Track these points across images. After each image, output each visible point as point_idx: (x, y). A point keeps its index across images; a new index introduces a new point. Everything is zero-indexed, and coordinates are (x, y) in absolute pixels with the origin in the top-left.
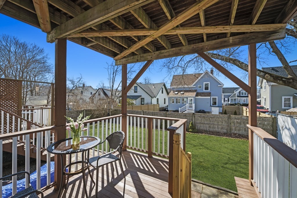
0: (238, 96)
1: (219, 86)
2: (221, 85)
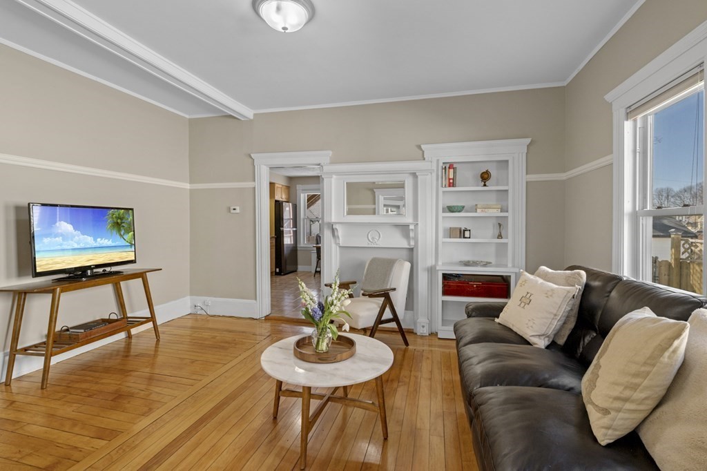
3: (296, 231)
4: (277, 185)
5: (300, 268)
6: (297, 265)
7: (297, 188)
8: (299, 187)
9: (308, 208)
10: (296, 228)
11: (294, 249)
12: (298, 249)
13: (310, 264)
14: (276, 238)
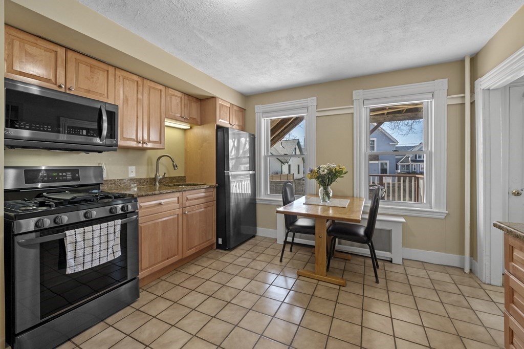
0: (412, 161)
1: (391, 144)
2: (394, 142)
3: (254, 175)
4: (219, 102)
5: (261, 231)
6: (256, 227)
7: (256, 111)
8: (259, 108)
9: (272, 145)
10: (254, 170)
11: (252, 204)
12: (258, 202)
13: (275, 228)
14: (217, 188)
